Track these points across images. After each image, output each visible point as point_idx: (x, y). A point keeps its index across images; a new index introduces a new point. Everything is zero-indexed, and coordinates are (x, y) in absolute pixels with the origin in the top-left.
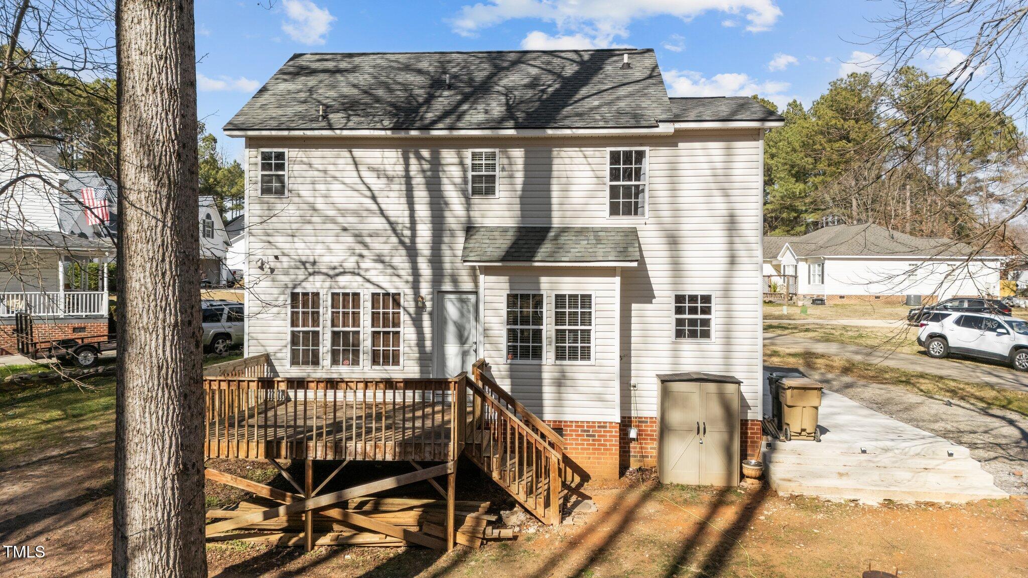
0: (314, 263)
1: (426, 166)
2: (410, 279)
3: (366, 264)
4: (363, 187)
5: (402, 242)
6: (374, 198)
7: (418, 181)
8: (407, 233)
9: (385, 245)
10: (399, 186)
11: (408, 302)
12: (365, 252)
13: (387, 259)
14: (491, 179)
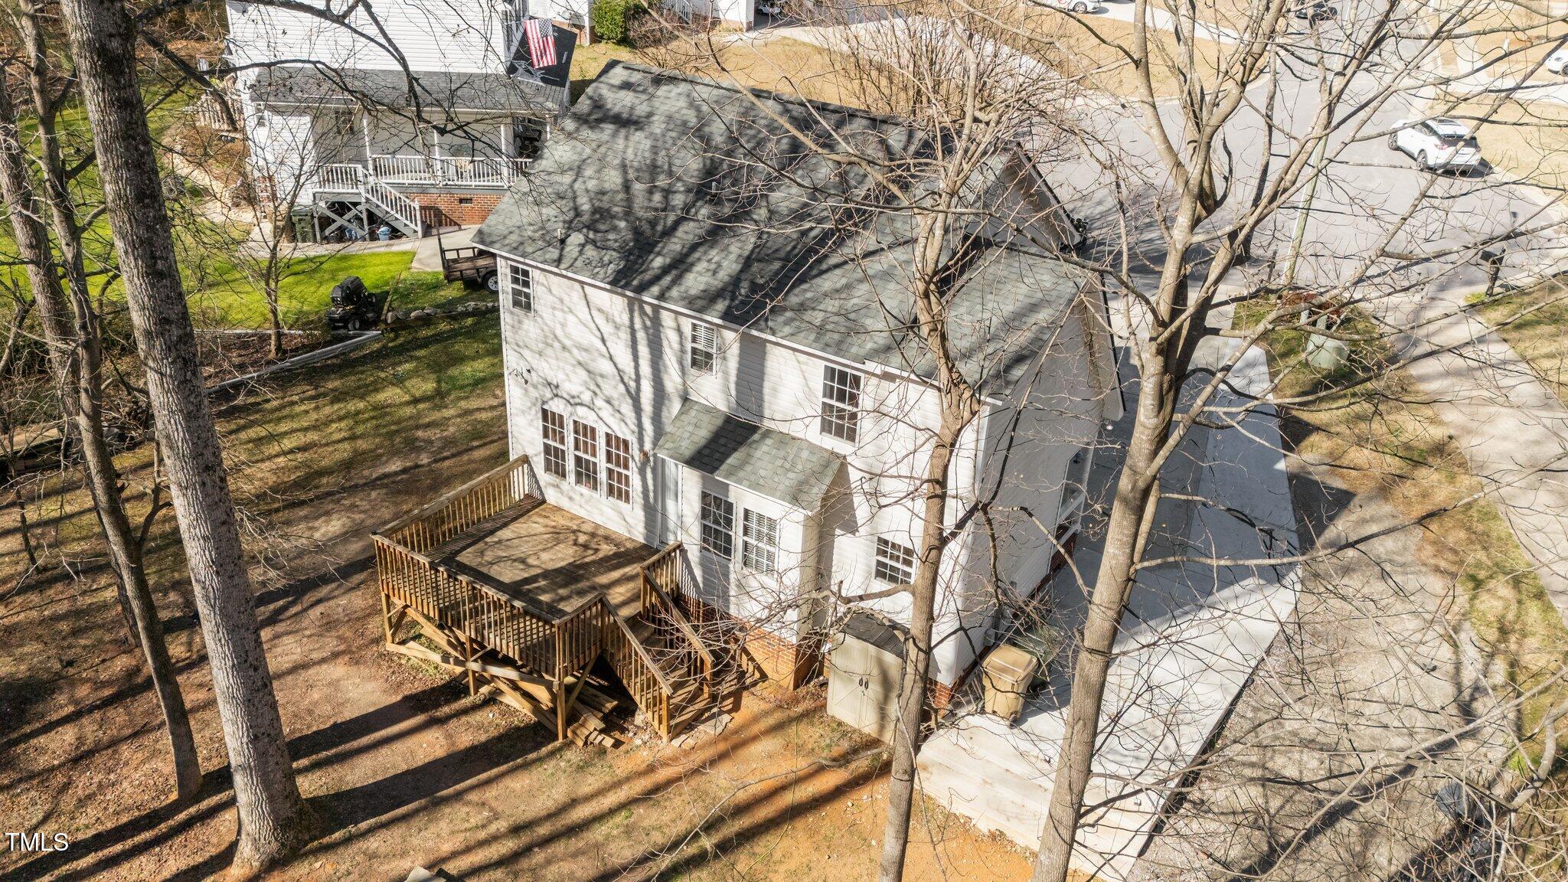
0: (557, 387)
1: (648, 323)
2: (636, 429)
3: (599, 402)
4: (593, 326)
5: (628, 391)
6: (603, 341)
7: (641, 335)
8: (633, 384)
9: (613, 389)
10: (625, 335)
11: (635, 450)
12: (597, 391)
13: (616, 403)
14: (709, 356)
